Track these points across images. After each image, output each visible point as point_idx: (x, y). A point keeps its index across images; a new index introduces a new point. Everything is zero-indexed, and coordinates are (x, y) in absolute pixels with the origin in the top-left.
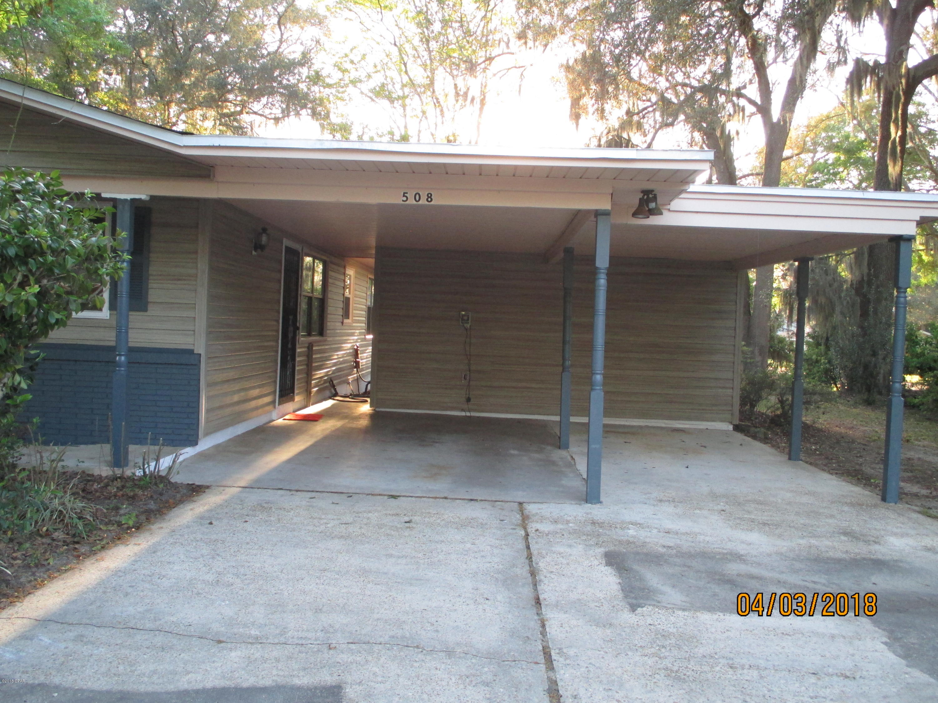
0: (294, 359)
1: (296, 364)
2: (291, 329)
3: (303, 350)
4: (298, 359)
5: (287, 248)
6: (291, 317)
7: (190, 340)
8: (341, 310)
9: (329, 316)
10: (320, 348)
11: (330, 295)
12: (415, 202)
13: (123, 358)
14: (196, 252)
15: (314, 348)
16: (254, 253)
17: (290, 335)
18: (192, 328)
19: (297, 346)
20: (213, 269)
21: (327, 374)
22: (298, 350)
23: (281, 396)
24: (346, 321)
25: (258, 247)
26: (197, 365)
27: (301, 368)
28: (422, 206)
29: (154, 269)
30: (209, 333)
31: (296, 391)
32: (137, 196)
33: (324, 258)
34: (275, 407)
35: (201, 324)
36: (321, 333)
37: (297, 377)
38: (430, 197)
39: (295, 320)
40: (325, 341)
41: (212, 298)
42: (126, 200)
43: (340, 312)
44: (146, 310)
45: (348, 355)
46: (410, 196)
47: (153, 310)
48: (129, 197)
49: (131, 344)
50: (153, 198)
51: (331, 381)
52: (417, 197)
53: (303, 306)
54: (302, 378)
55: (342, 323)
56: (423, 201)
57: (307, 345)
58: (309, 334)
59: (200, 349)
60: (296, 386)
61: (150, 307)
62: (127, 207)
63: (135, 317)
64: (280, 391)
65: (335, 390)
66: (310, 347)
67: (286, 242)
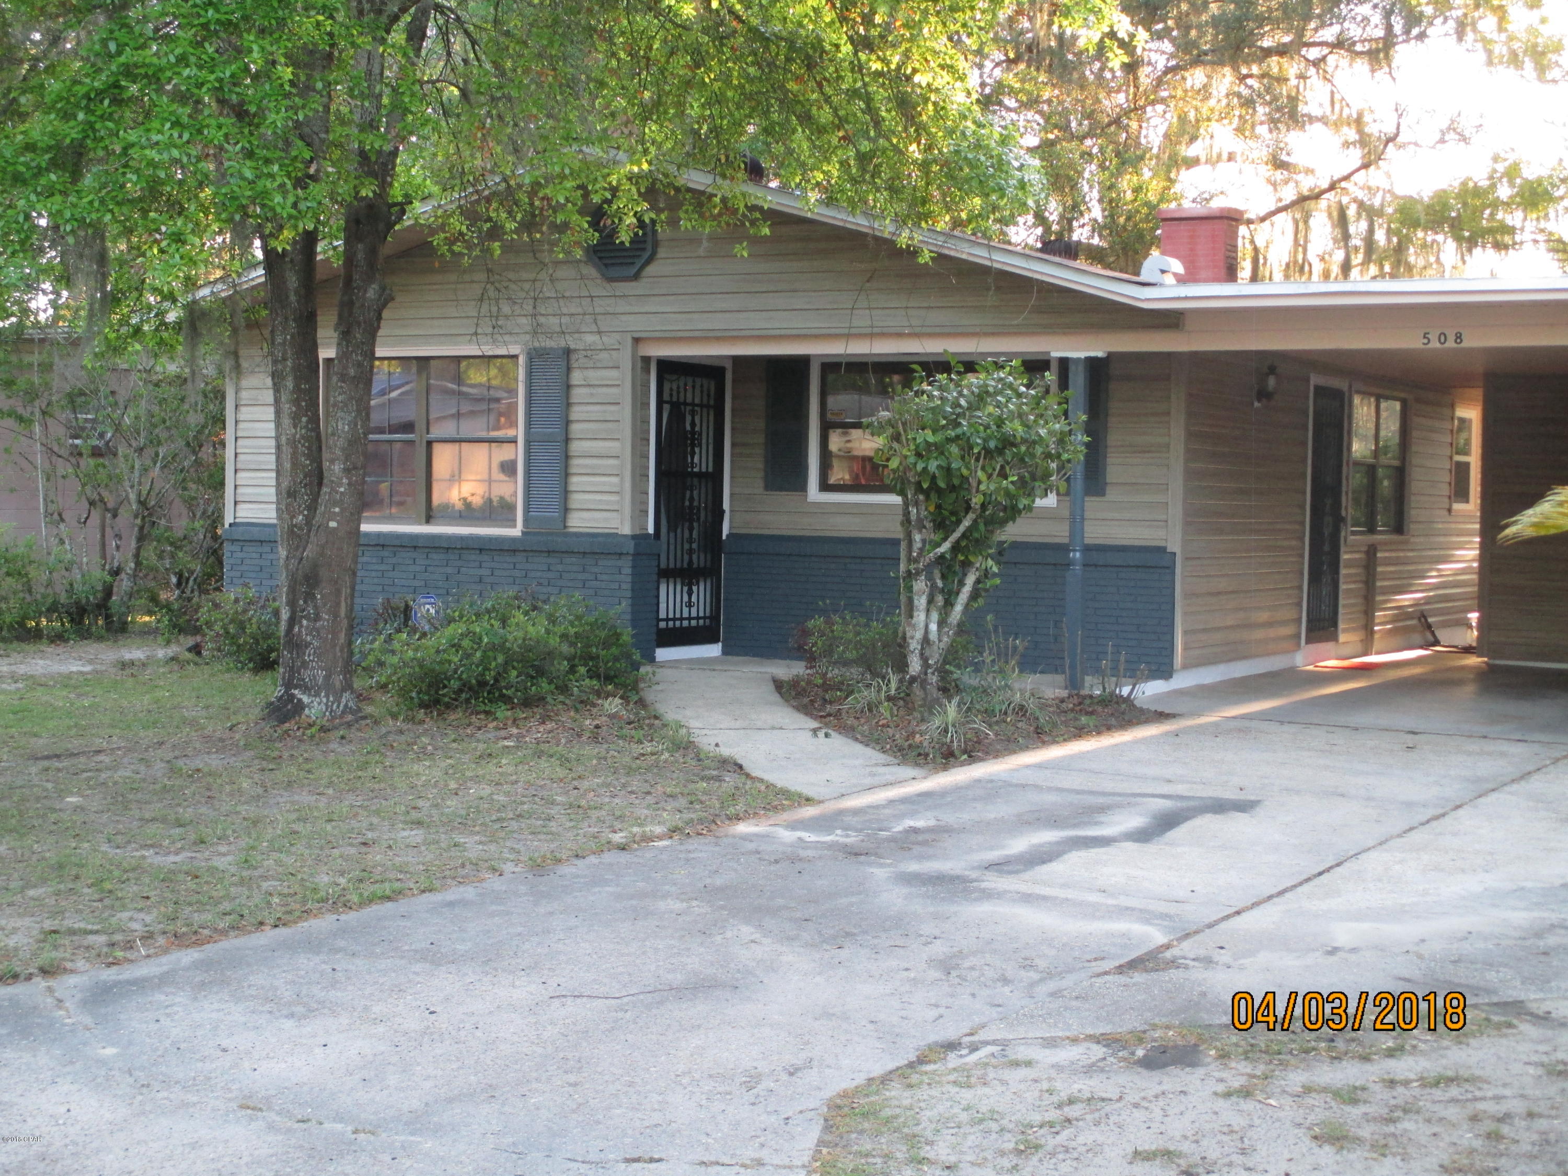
0: (1336, 571)
1: (1341, 580)
2: (1328, 519)
3: (1357, 556)
4: (1343, 571)
5: (1318, 388)
6: (1329, 501)
7: (1161, 533)
8: (1446, 487)
9: (1413, 498)
10: (1394, 554)
11: (1415, 460)
12: (1438, 345)
13: (1078, 555)
14: (1168, 414)
15: (1379, 555)
16: (1256, 404)
17: (1327, 532)
18: (1164, 517)
19: (1343, 549)
20: (1191, 435)
21: (1417, 603)
22: (1345, 557)
23: (1309, 630)
24: (1457, 506)
25: (1263, 394)
26: (1171, 568)
27: (1352, 586)
28: (1449, 349)
29: (1114, 438)
30: (1187, 524)
31: (1341, 626)
32: (1093, 354)
33: (1403, 395)
34: (1298, 645)
35: (1176, 513)
36: (1399, 527)
37: (1342, 602)
38: (1459, 337)
39: (1337, 505)
40: (1406, 542)
41: (1190, 474)
42: (1079, 359)
43: (1445, 490)
44: (1103, 495)
45: (1463, 571)
46: (1433, 336)
47: (1112, 494)
48: (1082, 355)
49: (1087, 541)
50: (1110, 355)
51: (1422, 617)
52: (1443, 338)
53: (1353, 481)
54: (1353, 605)
55: (1450, 510)
56: (1451, 344)
57: (1364, 549)
58: (1372, 530)
59: (1174, 545)
60: (1340, 617)
61: (1109, 490)
62: (1081, 368)
63: (1092, 504)
64: (1309, 621)
65: (1433, 633)
66: (1371, 551)
67: (1316, 380)
